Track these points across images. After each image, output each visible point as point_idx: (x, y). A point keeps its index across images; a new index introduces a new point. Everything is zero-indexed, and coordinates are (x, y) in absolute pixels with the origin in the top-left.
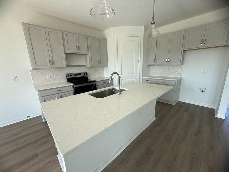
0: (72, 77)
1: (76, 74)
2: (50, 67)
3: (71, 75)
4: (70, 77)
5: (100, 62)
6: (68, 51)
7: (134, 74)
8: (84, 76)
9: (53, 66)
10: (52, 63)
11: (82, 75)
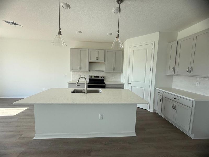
0: (92, 78)
1: (95, 77)
2: (79, 70)
3: (92, 77)
4: (91, 78)
5: (114, 69)
6: (90, 61)
7: (145, 82)
8: (101, 78)
9: (80, 70)
10: (80, 68)
11: (100, 78)
